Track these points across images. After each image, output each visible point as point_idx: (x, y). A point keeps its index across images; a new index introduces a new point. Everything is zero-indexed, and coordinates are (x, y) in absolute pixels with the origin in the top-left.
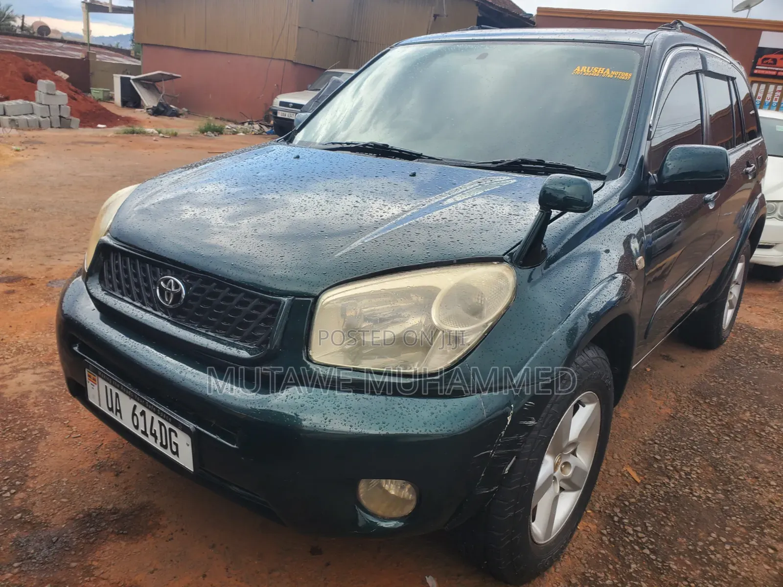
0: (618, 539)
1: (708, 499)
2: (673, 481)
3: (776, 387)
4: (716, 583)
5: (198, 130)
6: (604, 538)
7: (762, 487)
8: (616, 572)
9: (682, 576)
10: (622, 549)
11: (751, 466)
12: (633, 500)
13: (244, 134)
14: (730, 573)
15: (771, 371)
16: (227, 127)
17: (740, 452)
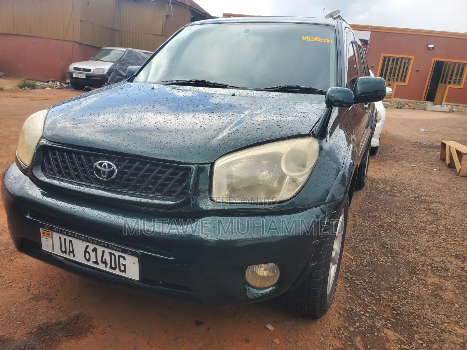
0: (354, 288)
1: (387, 261)
2: (368, 256)
3: (394, 205)
4: (406, 300)
5: (18, 87)
6: (347, 289)
7: (407, 252)
8: (359, 304)
9: (390, 300)
10: (358, 293)
11: (398, 243)
12: (354, 268)
13: (50, 89)
14: (410, 295)
15: (389, 198)
16: (37, 84)
17: (391, 238)
